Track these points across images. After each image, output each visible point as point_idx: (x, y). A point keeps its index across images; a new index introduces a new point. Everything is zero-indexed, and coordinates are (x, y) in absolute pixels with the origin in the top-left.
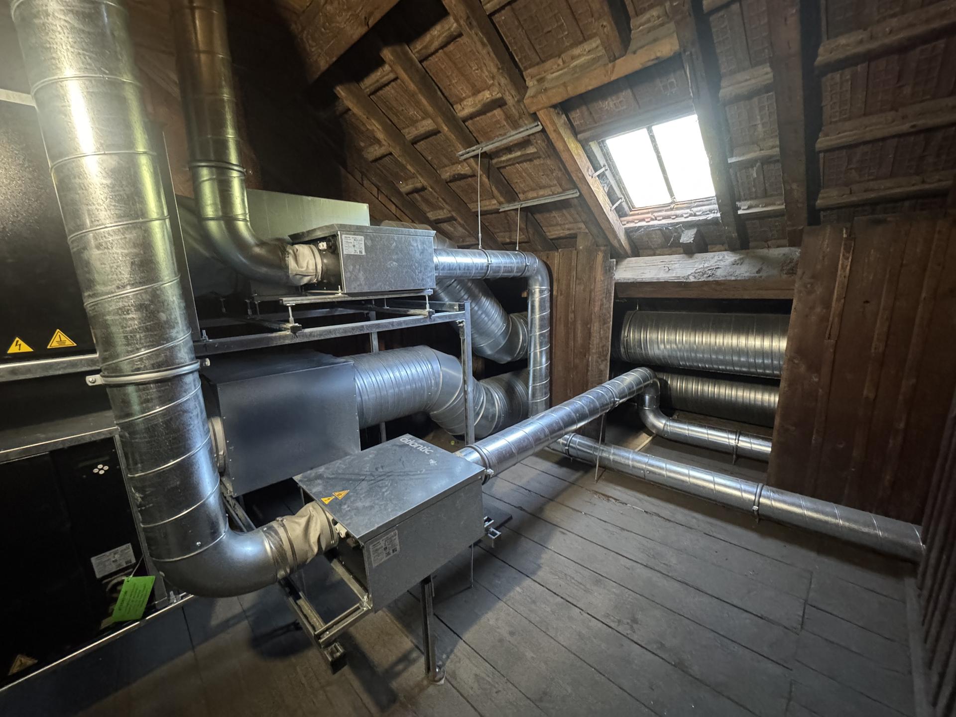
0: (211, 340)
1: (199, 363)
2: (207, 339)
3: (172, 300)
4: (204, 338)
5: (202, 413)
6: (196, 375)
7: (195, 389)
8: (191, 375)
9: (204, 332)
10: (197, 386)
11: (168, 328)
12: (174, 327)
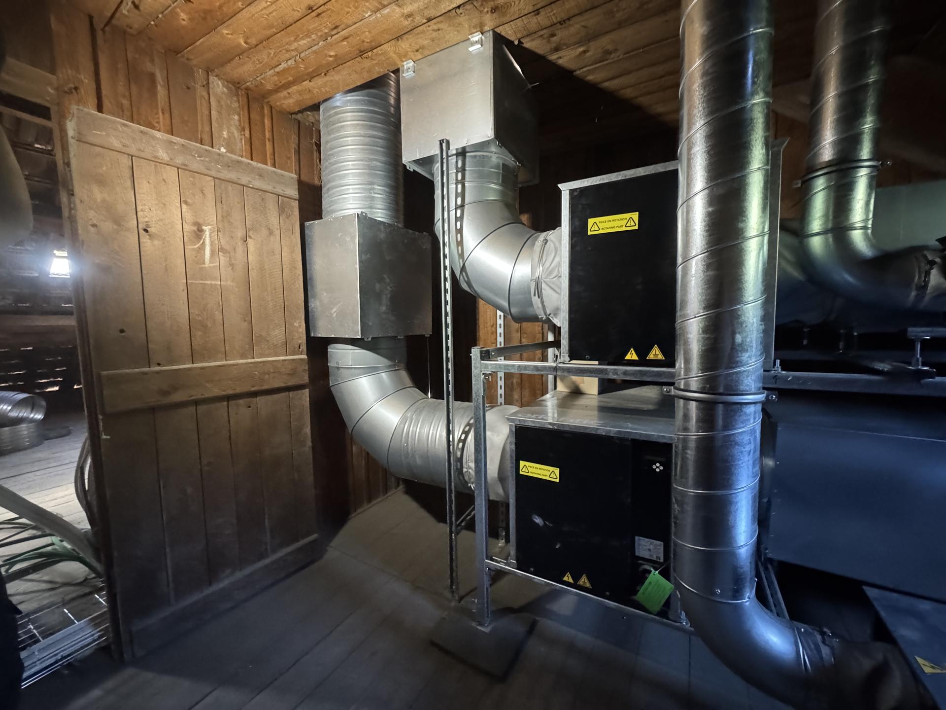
0: (784, 372)
1: (765, 395)
2: (780, 369)
3: (752, 322)
4: (776, 369)
5: (755, 452)
6: (759, 407)
7: (754, 422)
8: (753, 405)
9: (778, 362)
10: (757, 419)
11: (741, 351)
12: (747, 351)
